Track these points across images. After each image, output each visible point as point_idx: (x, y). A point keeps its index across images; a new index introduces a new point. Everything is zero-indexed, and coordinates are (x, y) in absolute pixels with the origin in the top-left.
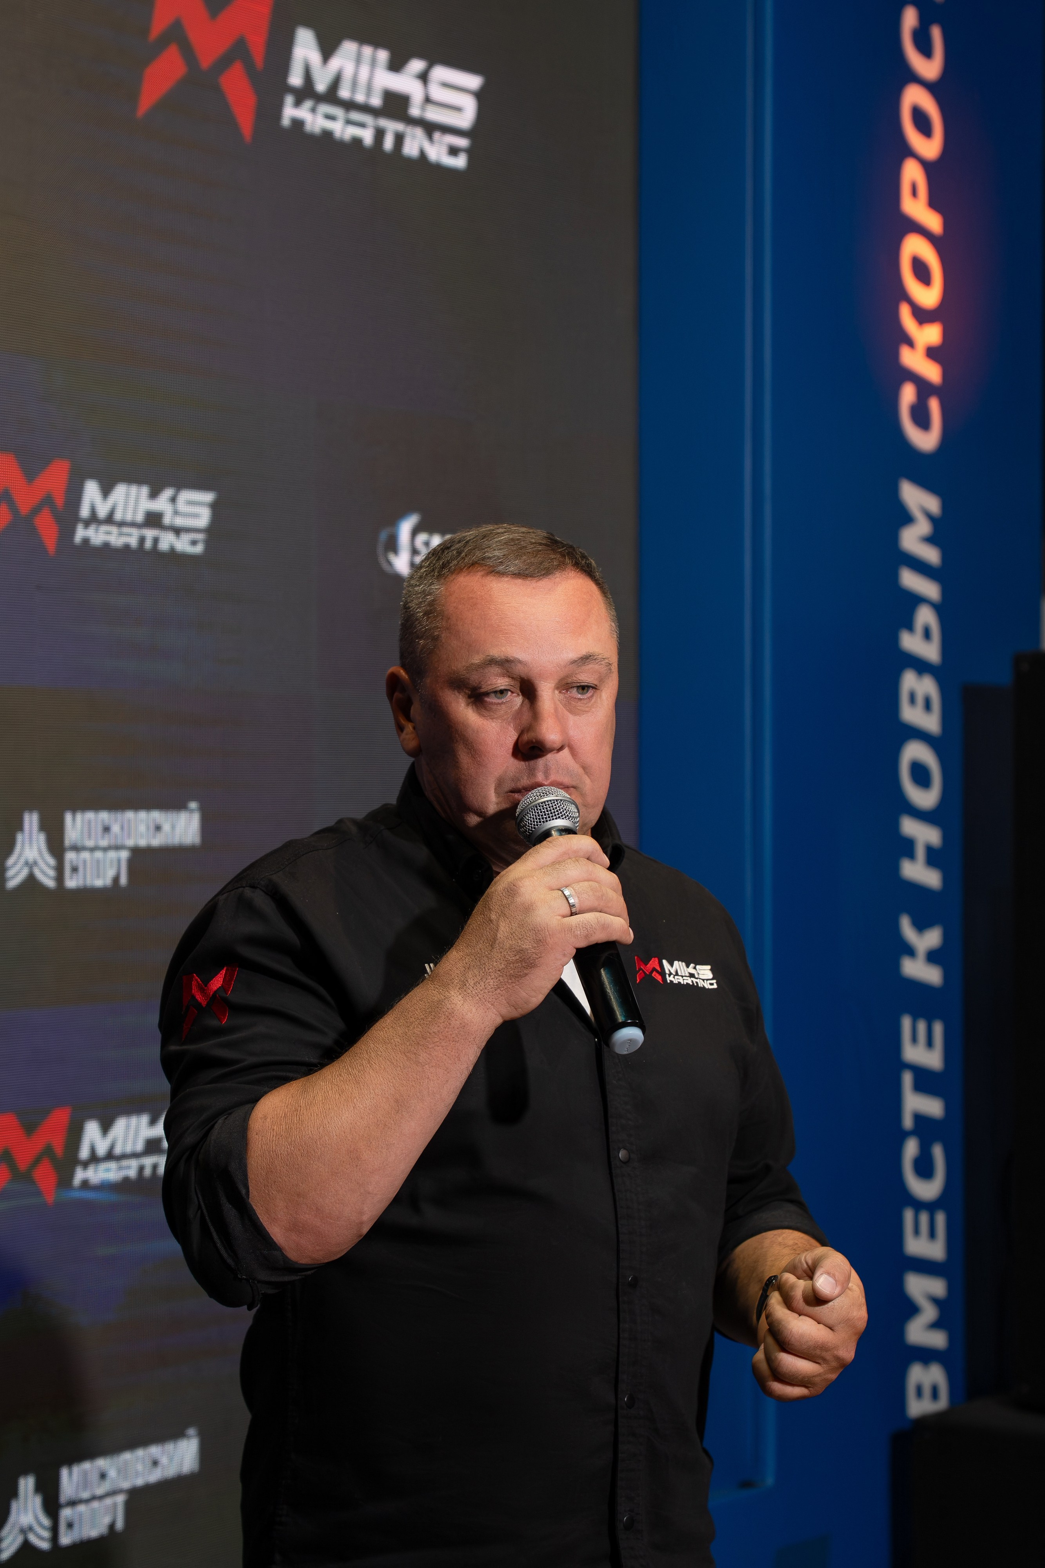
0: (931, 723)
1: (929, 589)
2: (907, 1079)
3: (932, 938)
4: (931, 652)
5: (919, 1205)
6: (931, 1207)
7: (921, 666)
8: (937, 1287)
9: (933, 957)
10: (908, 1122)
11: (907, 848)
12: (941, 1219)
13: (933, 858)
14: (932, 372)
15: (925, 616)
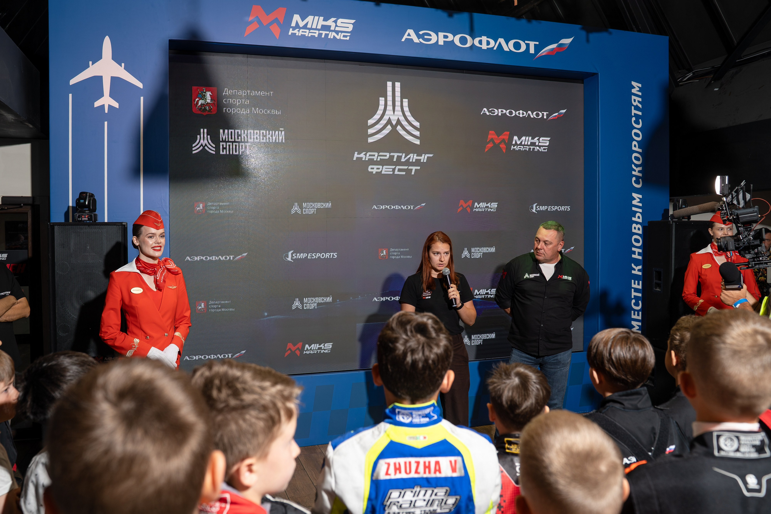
0: (640, 232)
1: (640, 210)
2: (633, 290)
3: (640, 267)
4: (640, 220)
5: (635, 310)
6: (638, 311)
7: (637, 223)
8: (640, 324)
9: (639, 270)
10: (633, 297)
11: (634, 253)
12: (640, 313)
13: (639, 254)
14: (640, 175)
15: (638, 214)
